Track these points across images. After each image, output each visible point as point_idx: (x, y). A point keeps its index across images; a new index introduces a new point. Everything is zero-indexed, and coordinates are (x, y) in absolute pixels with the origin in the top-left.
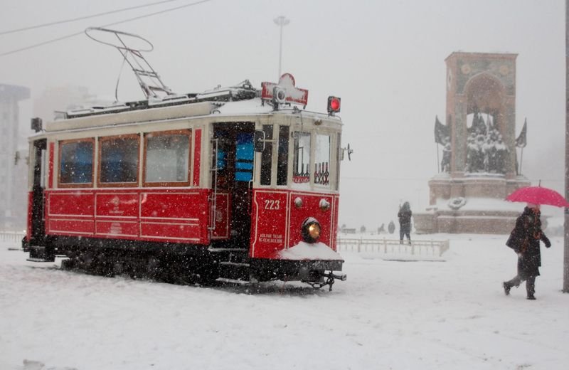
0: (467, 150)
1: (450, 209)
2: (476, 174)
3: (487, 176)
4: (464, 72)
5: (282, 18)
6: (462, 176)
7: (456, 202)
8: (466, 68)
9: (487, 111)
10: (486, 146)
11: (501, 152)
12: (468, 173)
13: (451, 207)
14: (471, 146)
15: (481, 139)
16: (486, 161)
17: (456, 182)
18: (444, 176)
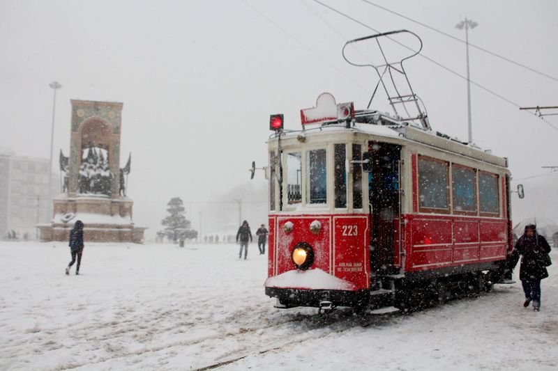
0: (79, 176)
1: (61, 223)
2: (84, 194)
3: (91, 196)
4: (79, 115)
5: (56, 83)
6: (75, 196)
7: (68, 217)
8: (81, 113)
9: (101, 146)
10: (92, 173)
11: (105, 178)
12: (80, 194)
13: (62, 220)
14: (81, 172)
15: (91, 168)
16: (92, 184)
17: (71, 201)
18: (63, 196)
